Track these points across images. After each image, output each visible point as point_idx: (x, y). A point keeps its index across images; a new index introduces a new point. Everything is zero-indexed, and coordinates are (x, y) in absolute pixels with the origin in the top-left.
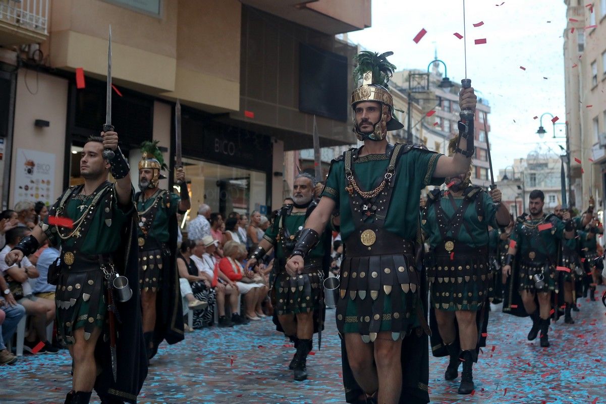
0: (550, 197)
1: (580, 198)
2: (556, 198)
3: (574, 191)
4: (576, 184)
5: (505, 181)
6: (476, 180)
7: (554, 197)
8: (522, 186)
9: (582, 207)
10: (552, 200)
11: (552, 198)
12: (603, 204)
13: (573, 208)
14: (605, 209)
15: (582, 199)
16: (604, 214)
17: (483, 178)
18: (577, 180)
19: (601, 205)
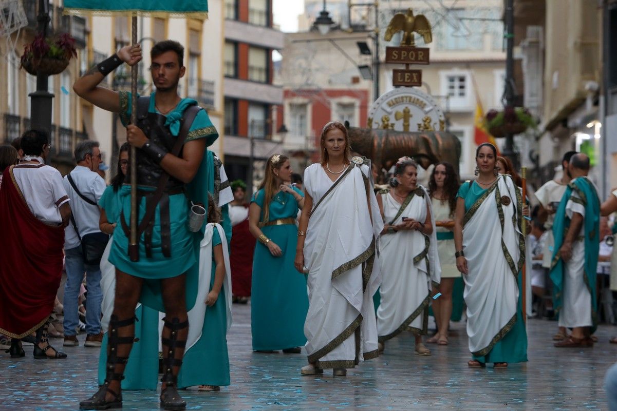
0: (452, 79)
1: (538, 82)
2: (468, 83)
3: (520, 61)
4: (526, 43)
5: (324, 29)
6: (238, 25)
7: (462, 79)
8: (370, 43)
9: (541, 108)
10: (457, 91)
11: (457, 84)
12: (602, 99)
13: (518, 110)
14: (606, 113)
15: (543, 84)
16: (604, 131)
17: (257, 19)
18: (531, 29)
19: (596, 103)
